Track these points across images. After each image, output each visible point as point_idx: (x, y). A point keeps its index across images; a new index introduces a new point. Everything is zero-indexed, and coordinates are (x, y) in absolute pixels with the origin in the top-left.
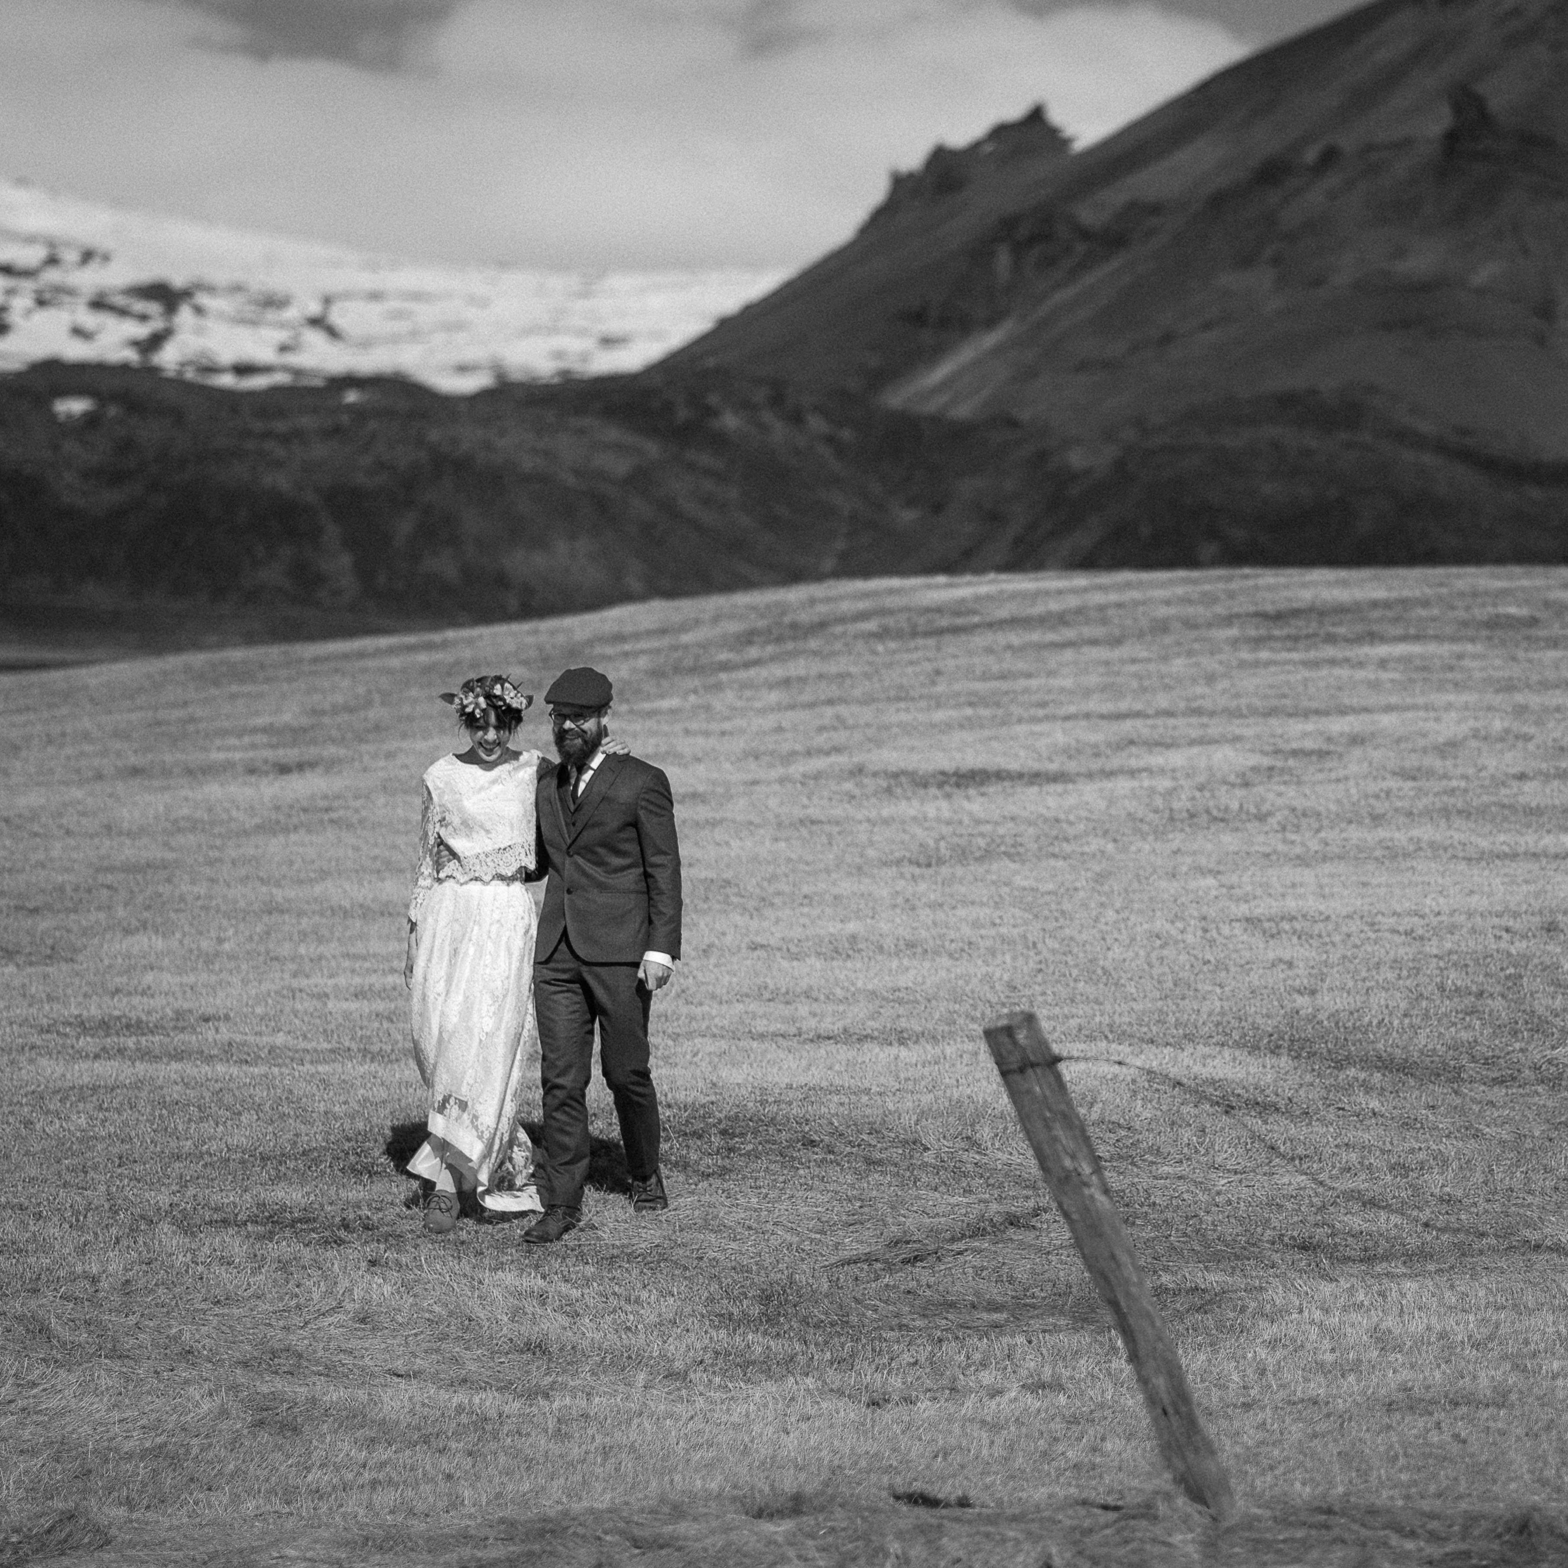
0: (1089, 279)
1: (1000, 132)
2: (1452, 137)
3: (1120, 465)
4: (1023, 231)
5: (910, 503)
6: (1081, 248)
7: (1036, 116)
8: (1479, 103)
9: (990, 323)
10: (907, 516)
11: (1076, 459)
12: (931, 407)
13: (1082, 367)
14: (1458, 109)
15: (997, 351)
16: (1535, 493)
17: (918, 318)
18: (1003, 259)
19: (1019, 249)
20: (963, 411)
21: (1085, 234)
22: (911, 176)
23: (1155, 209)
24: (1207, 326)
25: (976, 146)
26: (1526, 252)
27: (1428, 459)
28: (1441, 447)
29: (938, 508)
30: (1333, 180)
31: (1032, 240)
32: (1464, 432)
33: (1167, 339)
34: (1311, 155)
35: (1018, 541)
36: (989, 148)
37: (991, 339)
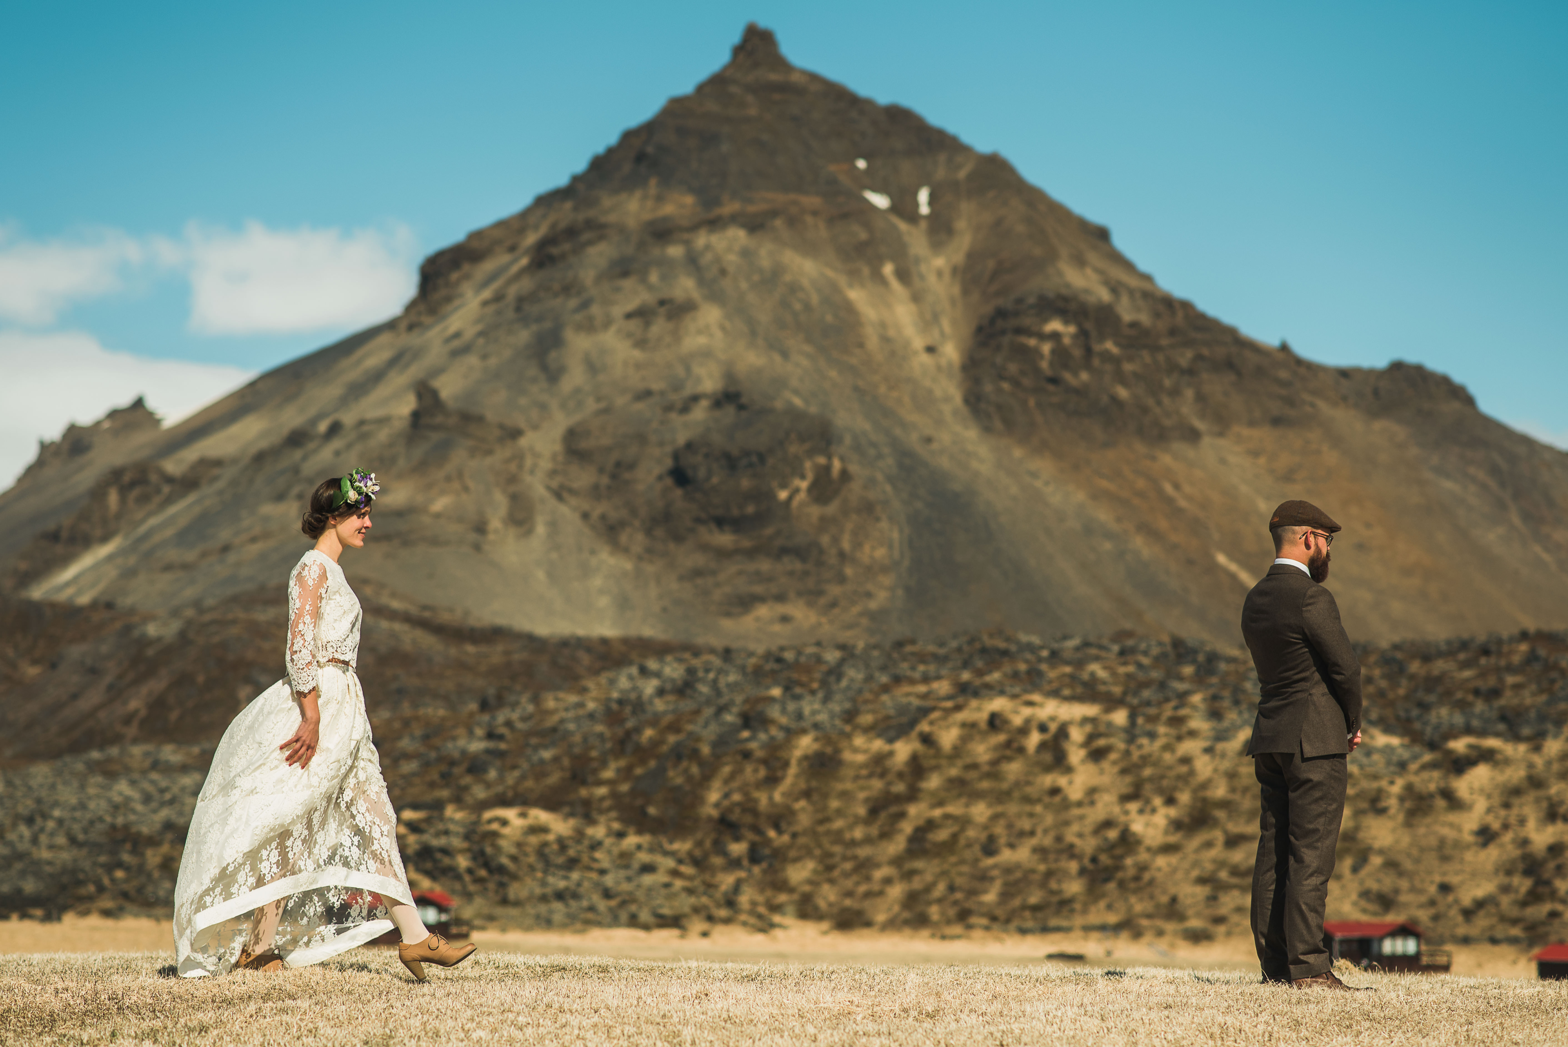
0: (173, 510)
1: (114, 414)
2: (416, 416)
3: (182, 635)
4: (127, 478)
5: (35, 662)
6: (166, 489)
7: (139, 403)
8: (434, 394)
9: (105, 539)
10: (32, 671)
11: (152, 630)
12: (63, 597)
13: (168, 568)
14: (420, 396)
15: (110, 558)
16: (470, 649)
17: (54, 537)
18: (113, 498)
19: (124, 490)
20: (84, 600)
21: (169, 480)
22: (52, 443)
23: (218, 463)
24: (254, 540)
25: (98, 424)
26: (466, 489)
27: (397, 626)
28: (407, 618)
29: (54, 666)
30: (337, 443)
31: (133, 484)
32: (425, 608)
33: (226, 549)
34: (323, 427)
35: (110, 687)
36: (106, 425)
37: (104, 550)
